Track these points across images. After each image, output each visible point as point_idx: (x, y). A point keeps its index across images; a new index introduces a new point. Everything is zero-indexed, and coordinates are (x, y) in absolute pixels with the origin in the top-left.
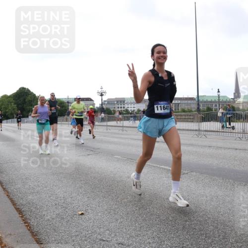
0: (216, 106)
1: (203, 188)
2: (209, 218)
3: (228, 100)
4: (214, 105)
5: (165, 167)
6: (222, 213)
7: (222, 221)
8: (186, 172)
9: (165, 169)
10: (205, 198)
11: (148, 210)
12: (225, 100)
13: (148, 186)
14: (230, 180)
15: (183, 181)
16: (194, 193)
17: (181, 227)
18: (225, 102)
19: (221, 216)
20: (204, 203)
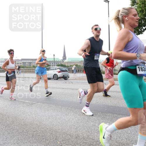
0: (53, 64)
1: (44, 112)
2: (47, 129)
3: (59, 61)
4: (51, 64)
5: (22, 100)
6: (55, 125)
7: (55, 130)
8: (34, 103)
9: (22, 102)
10: (45, 117)
11: (11, 127)
12: (57, 61)
13: (11, 113)
14: (60, 106)
15: (33, 108)
16: (39, 115)
17: (31, 135)
18: (58, 62)
19: (54, 127)
20: (45, 120)
